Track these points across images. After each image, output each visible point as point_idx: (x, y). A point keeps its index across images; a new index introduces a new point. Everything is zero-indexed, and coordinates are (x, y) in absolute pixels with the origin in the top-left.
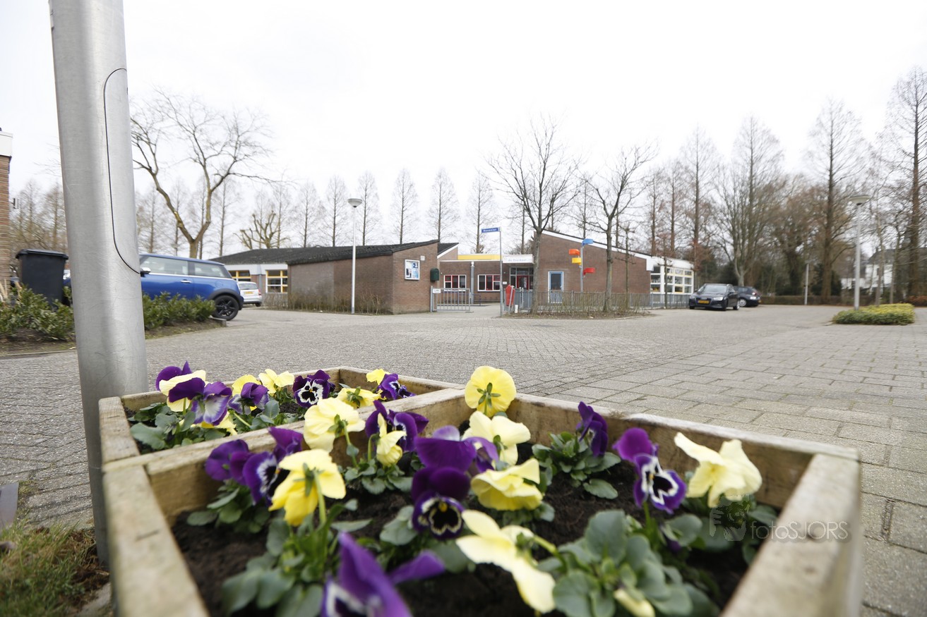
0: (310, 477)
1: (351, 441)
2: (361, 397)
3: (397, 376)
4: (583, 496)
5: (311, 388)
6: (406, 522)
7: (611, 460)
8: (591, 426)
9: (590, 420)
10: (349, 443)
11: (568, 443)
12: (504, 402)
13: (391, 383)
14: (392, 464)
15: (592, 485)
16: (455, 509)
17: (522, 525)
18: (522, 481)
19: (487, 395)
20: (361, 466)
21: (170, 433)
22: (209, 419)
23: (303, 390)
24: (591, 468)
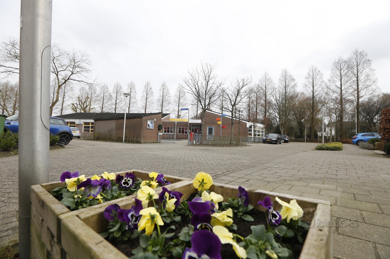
0: (153, 217)
2: (151, 184)
3: (163, 175)
4: (242, 221)
5: (127, 180)
7: (251, 207)
9: (244, 193)
10: (155, 204)
11: (234, 201)
12: (208, 186)
13: (161, 178)
14: (172, 211)
15: (245, 216)
18: (227, 216)
19: (202, 183)
21: (78, 201)
22: (94, 195)
23: (123, 181)
24: (244, 210)
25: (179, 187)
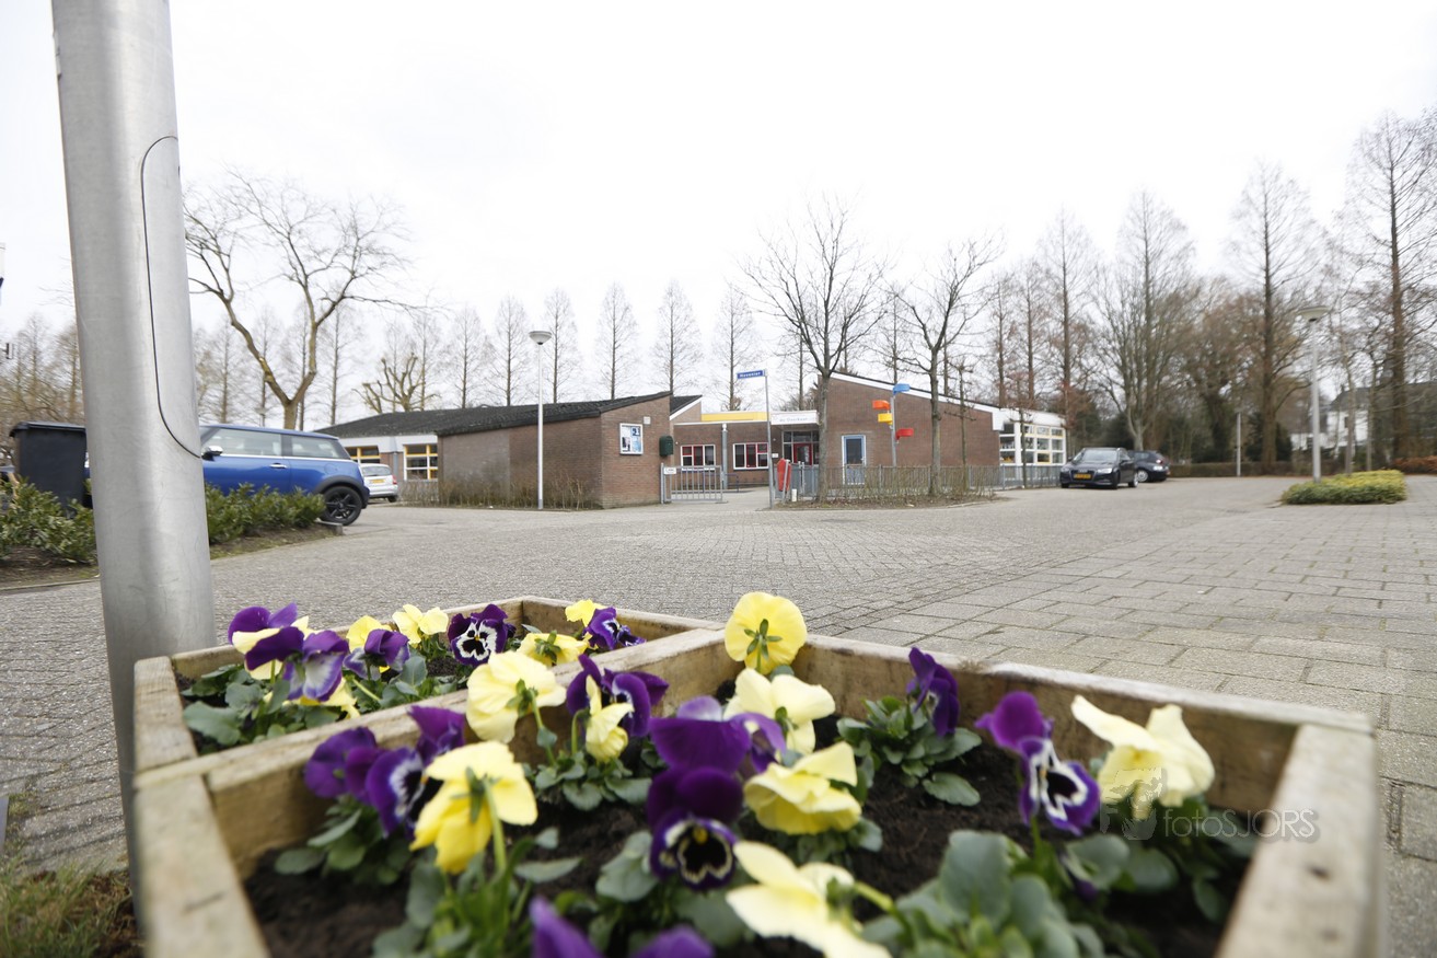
0: (478, 791)
1: (545, 722)
2: (558, 648)
3: (614, 611)
4: (923, 803)
5: (477, 633)
6: (639, 860)
7: (966, 740)
8: (933, 687)
9: (931, 676)
10: (541, 726)
11: (895, 714)
12: (787, 650)
13: (606, 623)
14: (611, 758)
15: (938, 782)
16: (721, 838)
17: (830, 860)
18: (827, 784)
19: (761, 638)
20: (560, 763)
21: (249, 716)
22: (313, 692)
23: (464, 637)
24: (935, 755)
25: (664, 655)
